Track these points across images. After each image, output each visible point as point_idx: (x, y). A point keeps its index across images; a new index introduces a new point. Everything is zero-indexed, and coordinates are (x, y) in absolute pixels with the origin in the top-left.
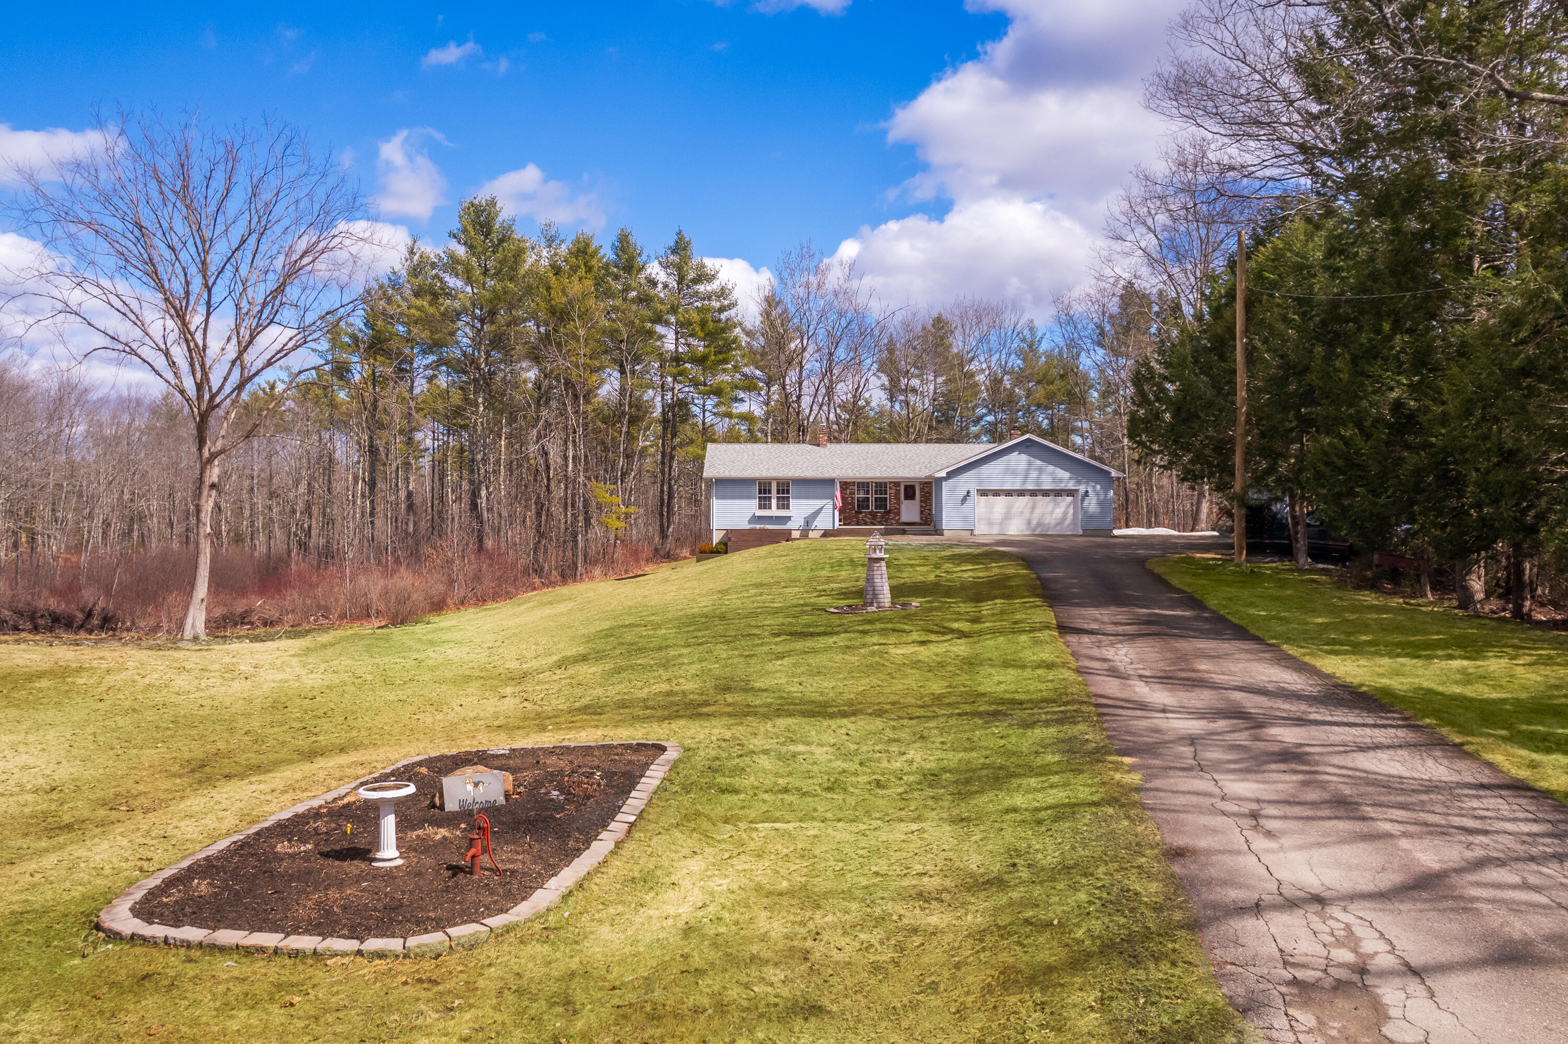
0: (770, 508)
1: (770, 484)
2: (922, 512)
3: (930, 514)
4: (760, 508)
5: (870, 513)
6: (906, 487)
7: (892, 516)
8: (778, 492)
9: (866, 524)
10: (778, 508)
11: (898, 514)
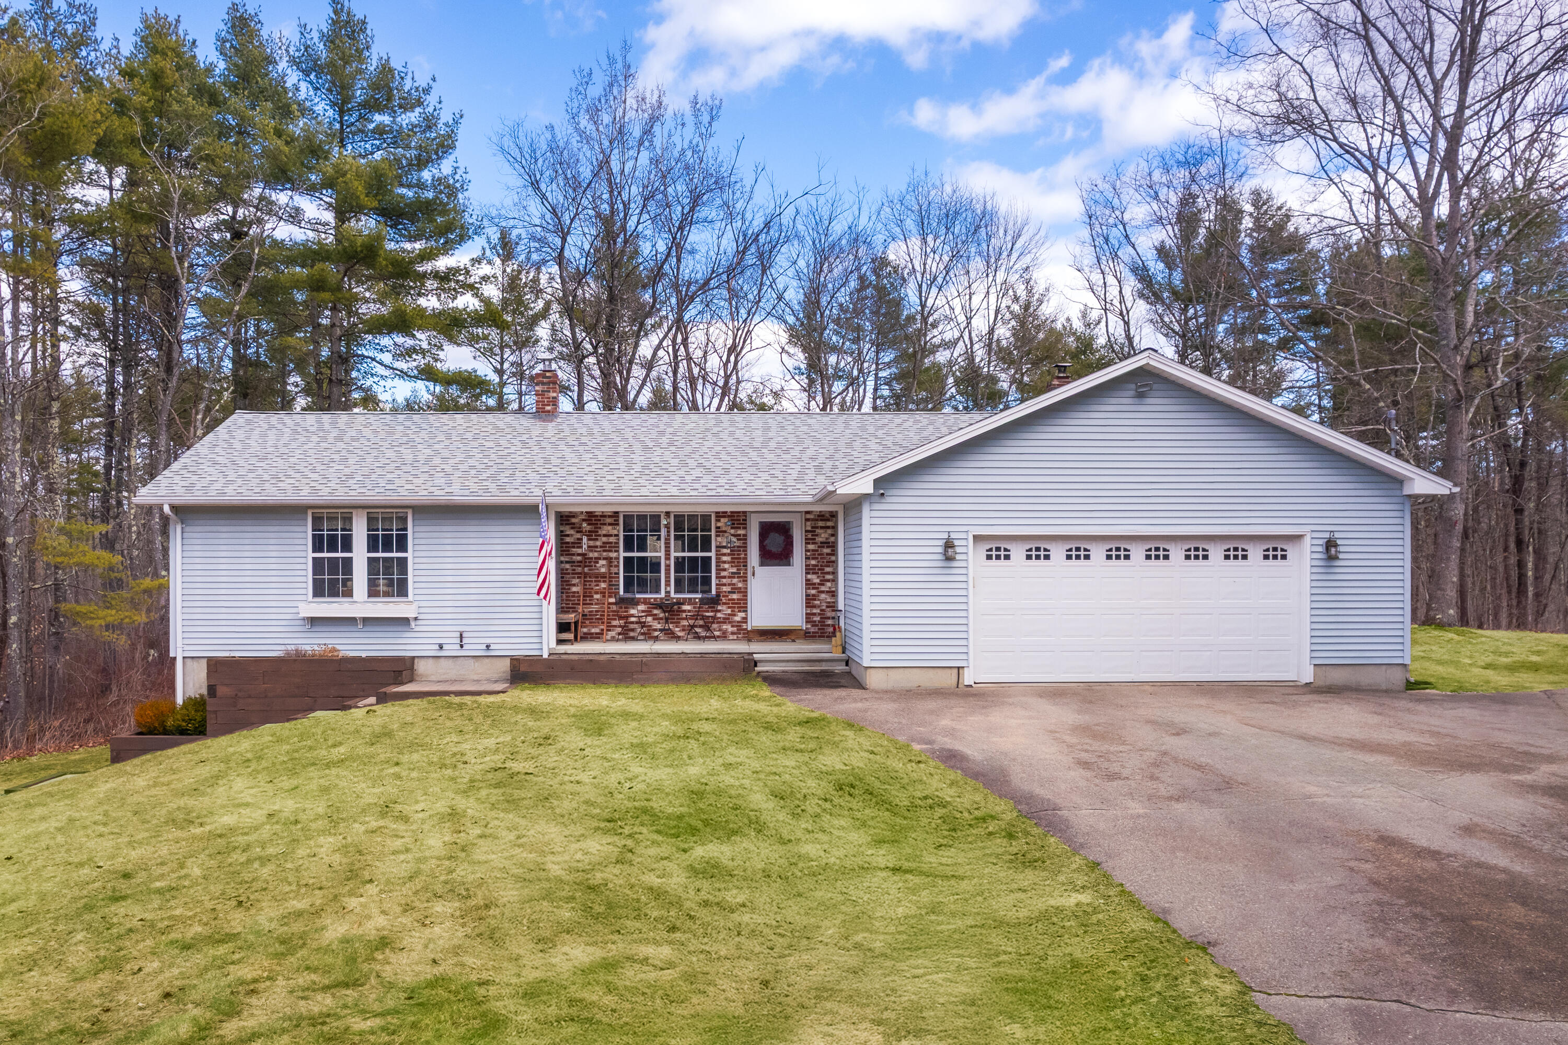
0: (349, 593)
1: (348, 519)
2: (809, 601)
3: (833, 606)
4: (318, 591)
5: (660, 605)
6: (766, 530)
7: (724, 610)
8: (373, 545)
9: (649, 636)
10: (373, 592)
11: (742, 605)
